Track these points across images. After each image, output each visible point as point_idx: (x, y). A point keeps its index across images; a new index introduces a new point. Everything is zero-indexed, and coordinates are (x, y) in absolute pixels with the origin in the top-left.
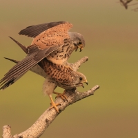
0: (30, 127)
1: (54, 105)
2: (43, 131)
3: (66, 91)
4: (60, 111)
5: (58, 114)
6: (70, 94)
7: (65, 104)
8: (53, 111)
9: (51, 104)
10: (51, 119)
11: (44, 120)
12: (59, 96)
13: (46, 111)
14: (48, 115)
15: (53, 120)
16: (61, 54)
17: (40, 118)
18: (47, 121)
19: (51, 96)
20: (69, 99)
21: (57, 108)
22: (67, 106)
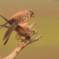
0: (9, 55)
1: (20, 45)
2: (15, 57)
3: (26, 38)
4: (23, 47)
5: (22, 49)
6: (28, 40)
7: (25, 44)
8: (20, 47)
9: (19, 44)
10: (19, 51)
11: (16, 52)
12: (23, 41)
13: (17, 48)
14: (18, 49)
15: (20, 52)
16: (25, 21)
17: (14, 51)
18: (17, 52)
19: (19, 41)
20: (27, 42)
21: (22, 46)
22: (26, 45)
